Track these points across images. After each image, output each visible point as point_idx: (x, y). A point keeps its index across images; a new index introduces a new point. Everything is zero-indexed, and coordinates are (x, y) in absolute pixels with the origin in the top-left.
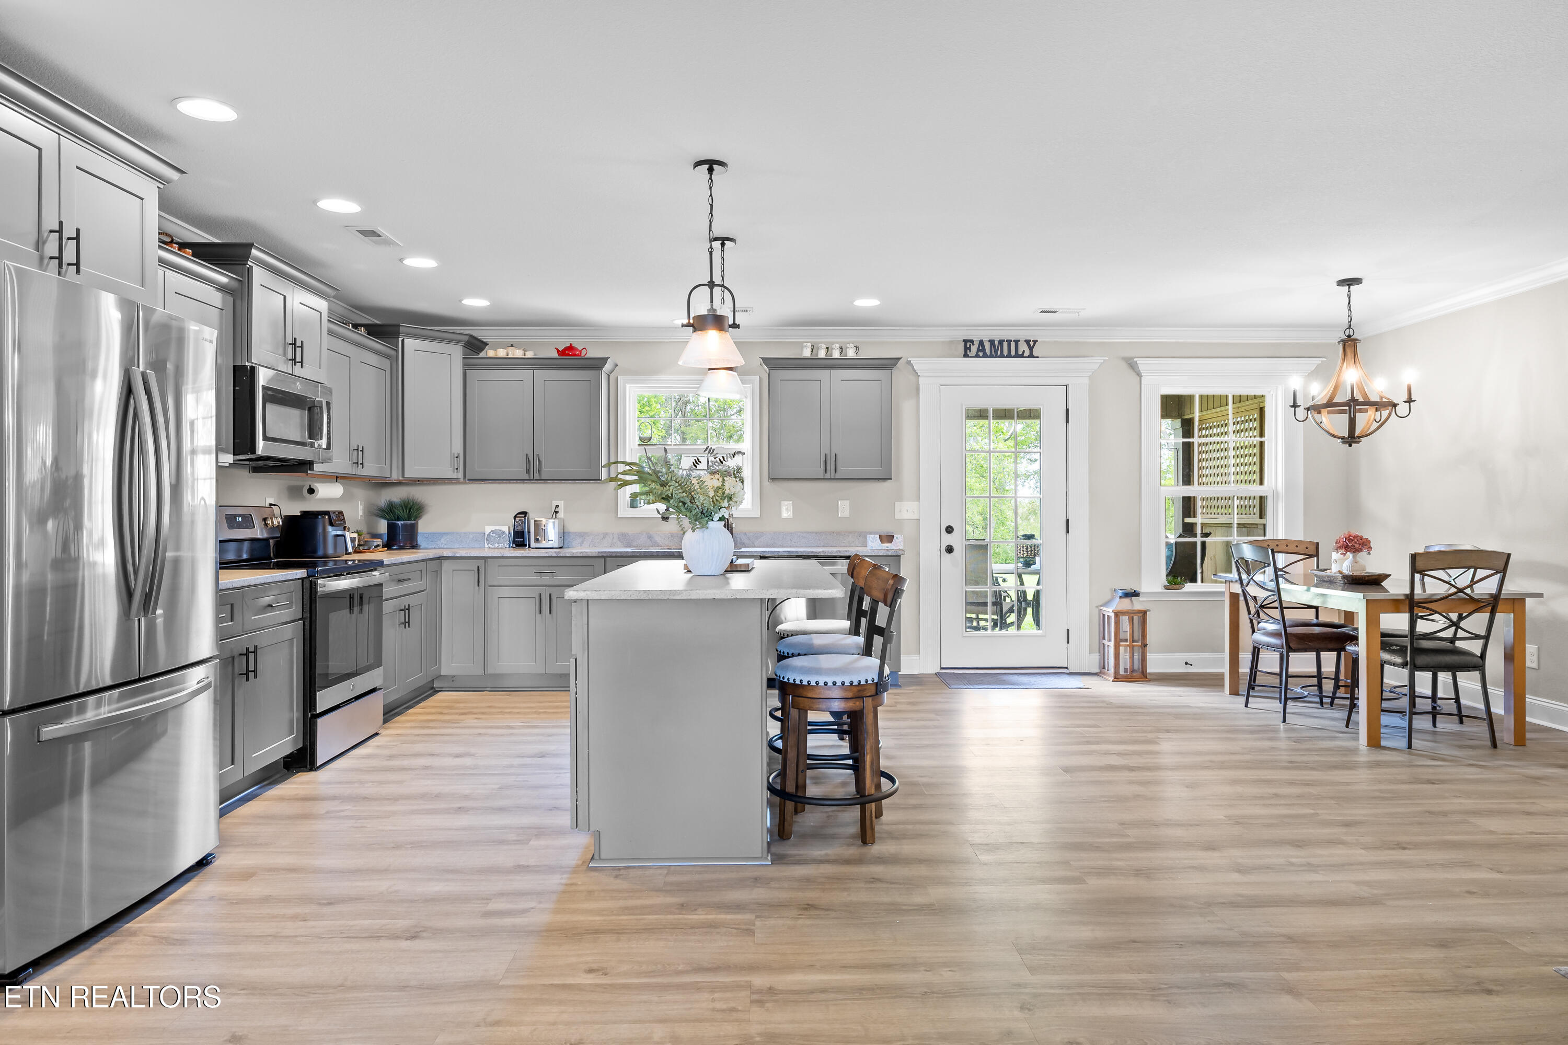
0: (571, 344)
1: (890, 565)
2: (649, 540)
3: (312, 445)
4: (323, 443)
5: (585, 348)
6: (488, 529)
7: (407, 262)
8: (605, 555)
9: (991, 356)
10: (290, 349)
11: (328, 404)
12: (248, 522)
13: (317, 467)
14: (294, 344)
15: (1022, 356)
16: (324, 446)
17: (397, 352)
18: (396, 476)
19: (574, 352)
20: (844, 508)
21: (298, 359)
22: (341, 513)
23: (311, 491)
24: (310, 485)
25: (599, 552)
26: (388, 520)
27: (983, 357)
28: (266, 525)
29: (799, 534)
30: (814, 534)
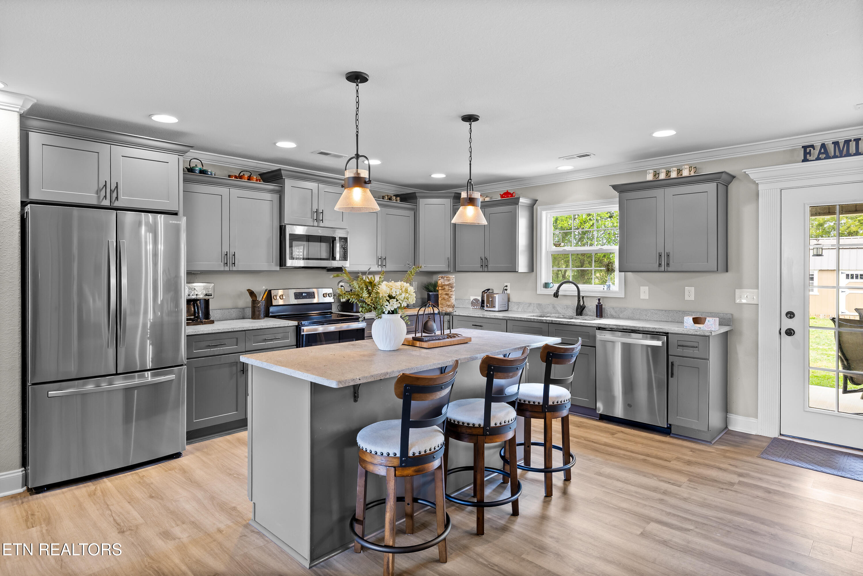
0: (507, 191)
1: (698, 342)
3: (333, 259)
5: (514, 192)
6: (472, 298)
10: (315, 215)
12: (311, 295)
14: (317, 212)
17: (416, 206)
19: (508, 195)
20: (690, 294)
21: (321, 219)
28: (324, 296)
29: (652, 311)
30: (664, 312)
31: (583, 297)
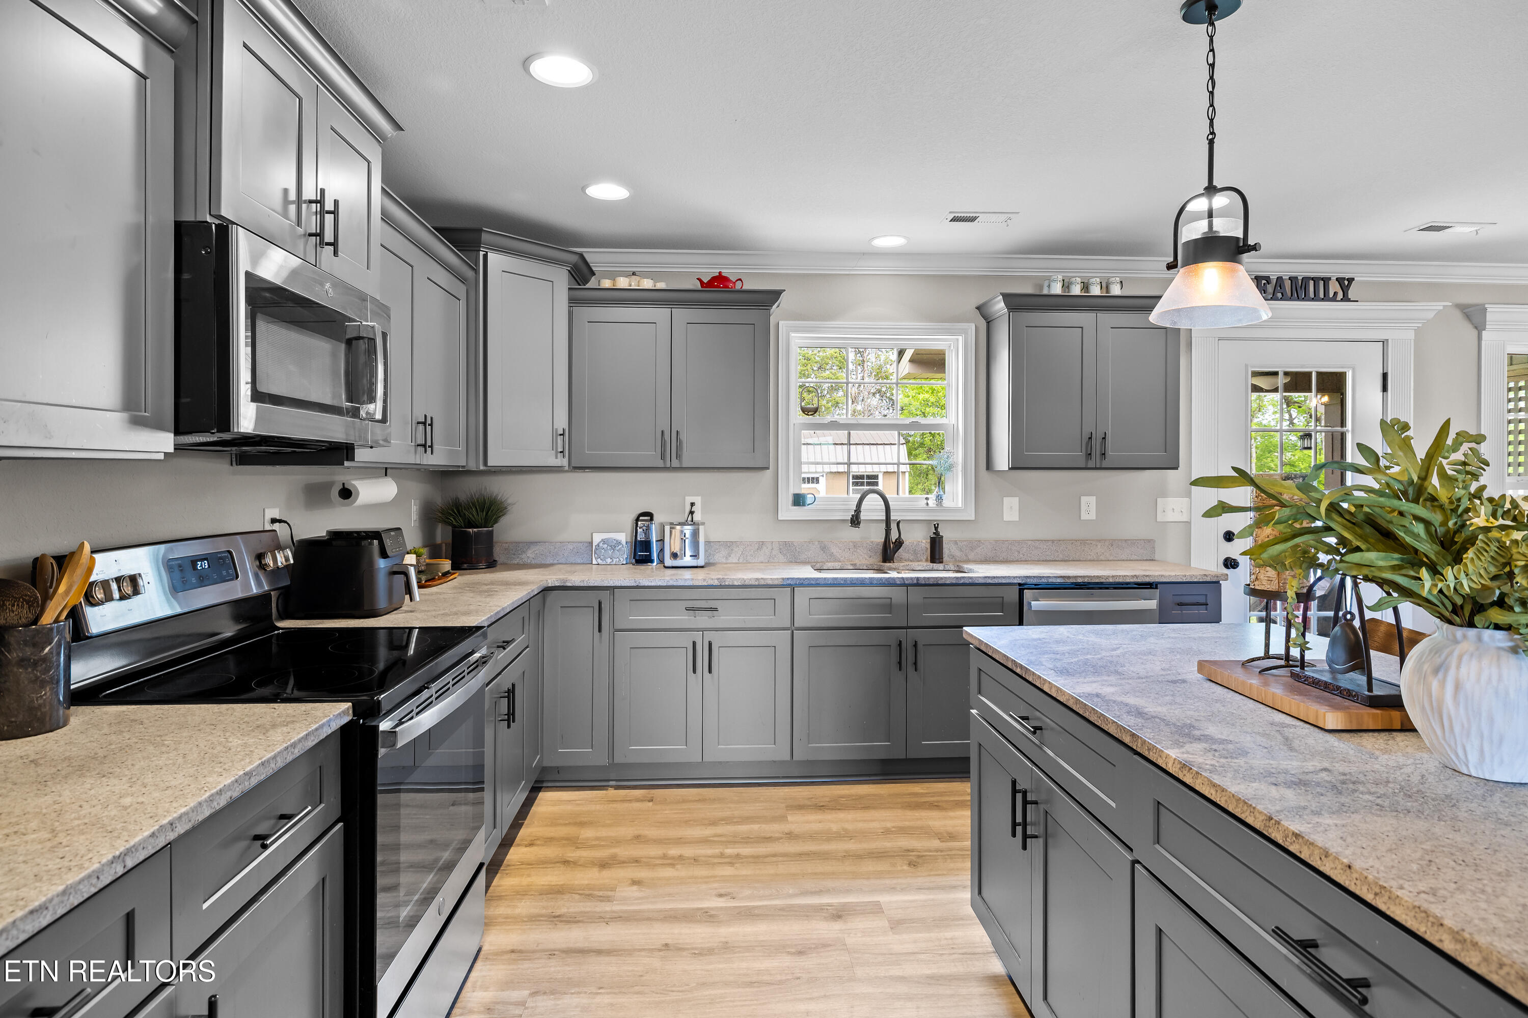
0: (720, 273)
1: (1206, 595)
2: (822, 552)
3: (355, 413)
4: (377, 409)
5: (740, 280)
6: (596, 538)
8: (792, 583)
9: (1291, 299)
11: (384, 335)
12: (223, 568)
13: (361, 455)
15: (1334, 299)
16: (379, 416)
17: (476, 273)
18: (474, 464)
19: (727, 284)
20: (1089, 507)
21: (328, 237)
22: (394, 529)
23: (346, 493)
24: (343, 484)
25: (783, 579)
26: (454, 527)
27: (1281, 299)
28: (263, 567)
29: (1030, 543)
30: (1050, 543)
31: (897, 522)
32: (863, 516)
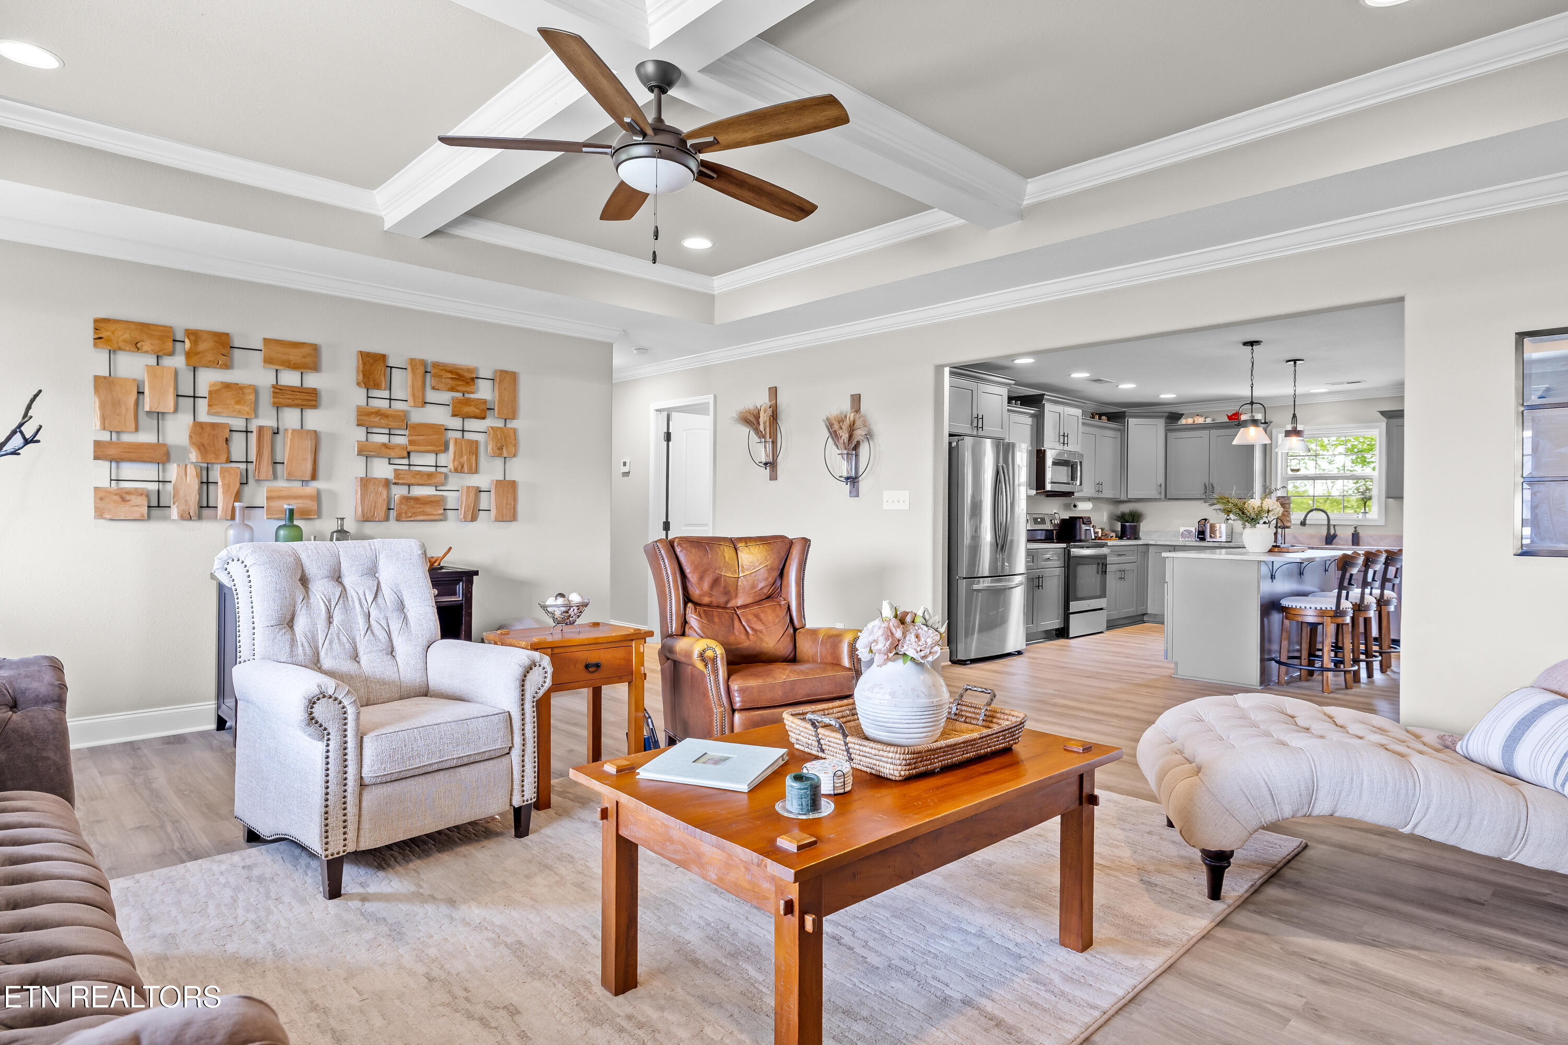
3: (1073, 484)
4: (1078, 483)
6: (1182, 529)
7: (1120, 387)
10: (1062, 438)
11: (1080, 464)
12: (1043, 521)
13: (1077, 495)
14: (1064, 435)
17: (1124, 429)
18: (1123, 498)
21: (1066, 442)
22: (1089, 518)
23: (1075, 506)
24: (1074, 504)
26: (1121, 523)
28: (1052, 523)
31: (1334, 526)
32: (1307, 522)
